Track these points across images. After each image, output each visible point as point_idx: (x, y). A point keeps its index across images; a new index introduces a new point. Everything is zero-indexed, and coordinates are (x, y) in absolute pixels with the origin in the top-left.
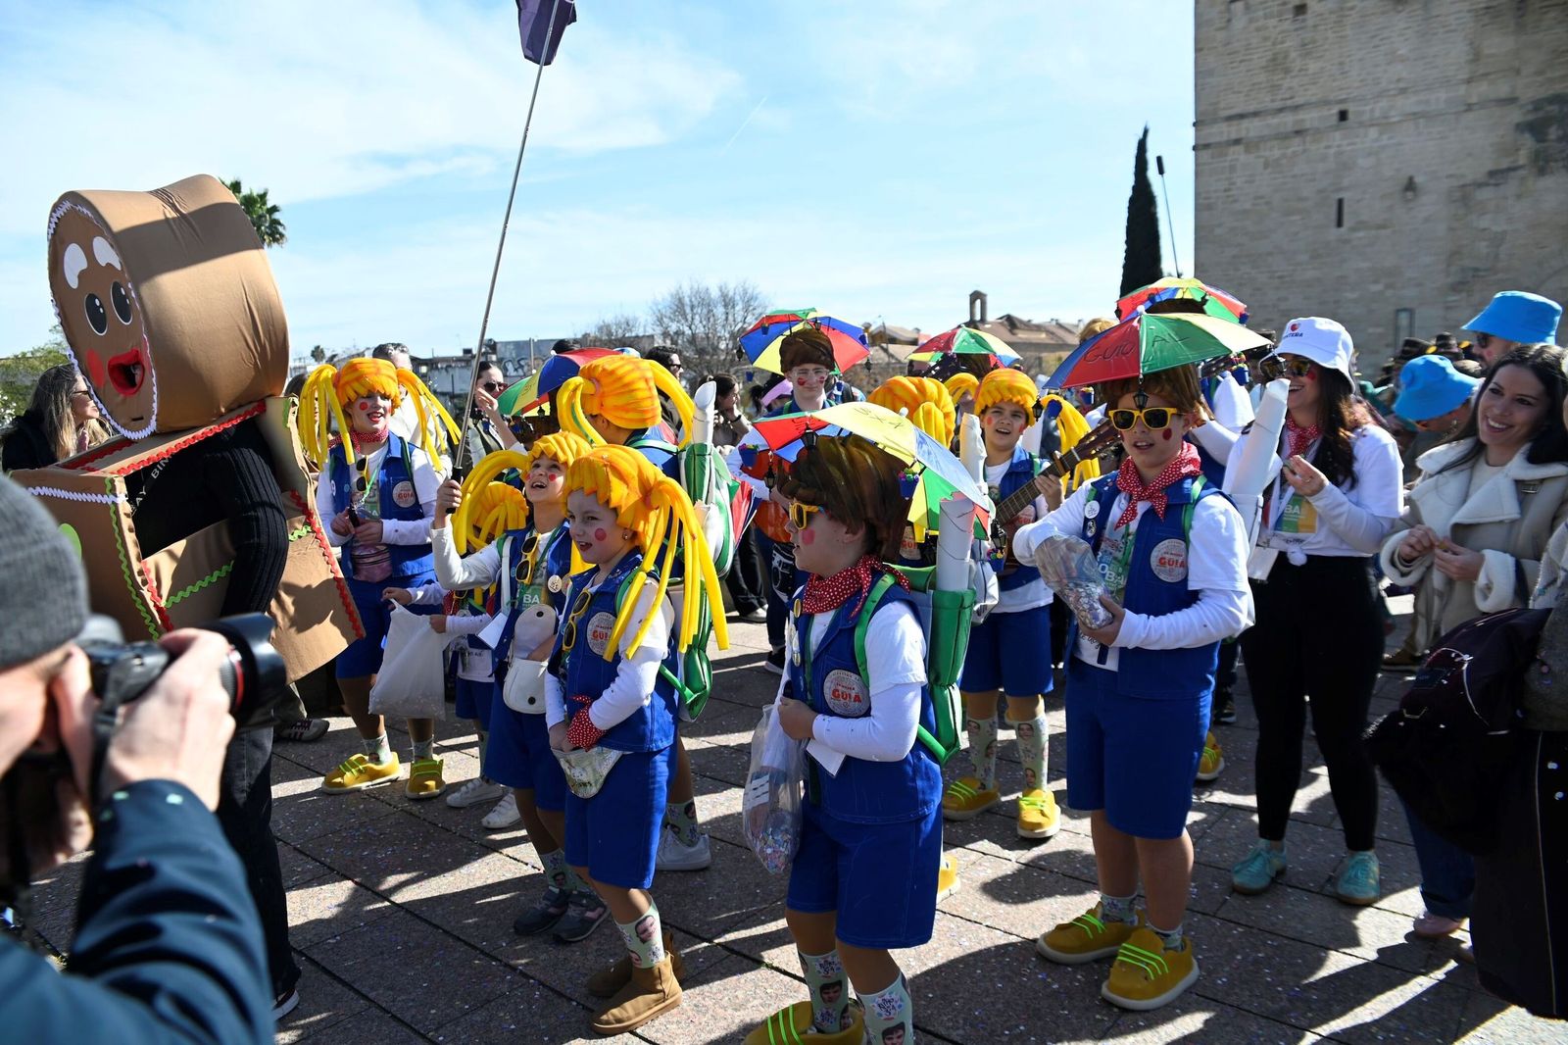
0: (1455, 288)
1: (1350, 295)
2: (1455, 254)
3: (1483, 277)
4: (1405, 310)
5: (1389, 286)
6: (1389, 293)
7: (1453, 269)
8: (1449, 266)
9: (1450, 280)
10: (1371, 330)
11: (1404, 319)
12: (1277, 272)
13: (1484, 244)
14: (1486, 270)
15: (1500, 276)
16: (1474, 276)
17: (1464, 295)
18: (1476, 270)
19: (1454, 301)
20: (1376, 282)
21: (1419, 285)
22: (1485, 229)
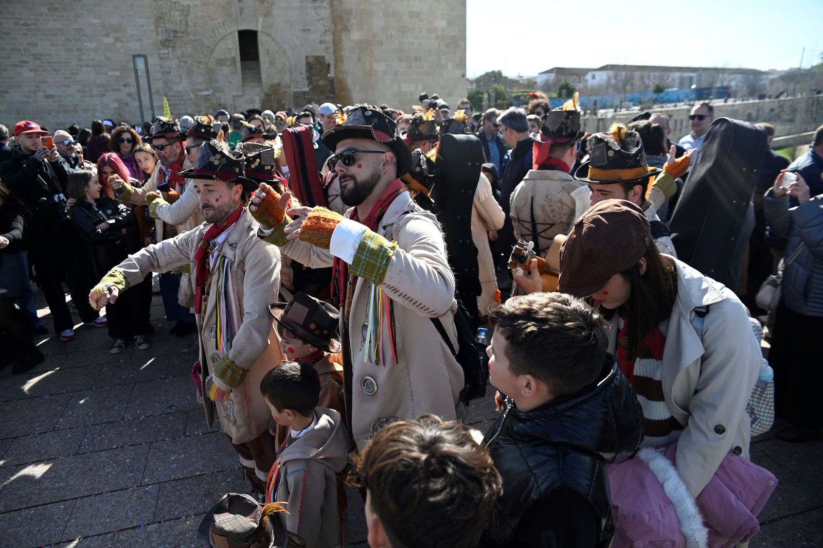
0: (165, 44)
1: (89, 45)
2: (159, 19)
3: (180, 37)
4: (139, 56)
5: (118, 40)
6: (118, 45)
7: (160, 29)
8: (157, 27)
9: (159, 38)
10: (110, 73)
11: (140, 64)
12: (20, 19)
13: (177, 13)
14: (182, 32)
15: (191, 37)
16: (174, 36)
17: (170, 49)
18: (175, 32)
19: (164, 54)
20: (107, 35)
21: (140, 40)
22: (176, 3)
